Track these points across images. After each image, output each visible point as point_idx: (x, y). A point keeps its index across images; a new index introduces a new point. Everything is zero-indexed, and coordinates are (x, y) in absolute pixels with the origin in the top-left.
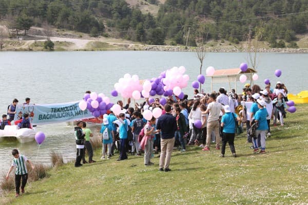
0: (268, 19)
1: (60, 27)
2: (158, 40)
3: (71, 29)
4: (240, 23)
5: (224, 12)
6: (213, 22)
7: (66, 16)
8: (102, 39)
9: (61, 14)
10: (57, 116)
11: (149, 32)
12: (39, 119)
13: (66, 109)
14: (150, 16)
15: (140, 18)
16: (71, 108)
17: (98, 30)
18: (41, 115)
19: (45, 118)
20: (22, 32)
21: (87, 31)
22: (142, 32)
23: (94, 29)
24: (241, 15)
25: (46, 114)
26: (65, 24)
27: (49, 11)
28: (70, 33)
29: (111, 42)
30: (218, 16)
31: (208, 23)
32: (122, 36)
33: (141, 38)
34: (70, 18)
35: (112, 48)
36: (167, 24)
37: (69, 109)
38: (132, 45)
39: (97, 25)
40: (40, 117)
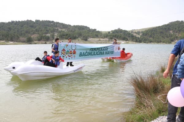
0: (164, 38)
1: (119, 39)
2: (140, 42)
3: (121, 39)
4: (158, 39)
5: (155, 36)
6: (152, 39)
7: (120, 37)
8: (128, 42)
9: (119, 36)
10: (93, 54)
11: (138, 40)
12: (80, 56)
13: (100, 49)
14: (138, 37)
15: (136, 37)
16: (104, 49)
17: (127, 40)
18: (81, 53)
19: (84, 55)
20: (111, 40)
21: (125, 40)
22: (137, 40)
23: (126, 39)
24: (159, 37)
25: (85, 52)
26: (120, 38)
27: (117, 36)
28: (120, 40)
29: (130, 42)
30: (153, 38)
31: (151, 39)
32: (132, 41)
33: (136, 41)
34: (121, 37)
35: (130, 43)
36: (142, 39)
37: (103, 49)
38: (134, 43)
39: (127, 39)
40: (80, 54)
